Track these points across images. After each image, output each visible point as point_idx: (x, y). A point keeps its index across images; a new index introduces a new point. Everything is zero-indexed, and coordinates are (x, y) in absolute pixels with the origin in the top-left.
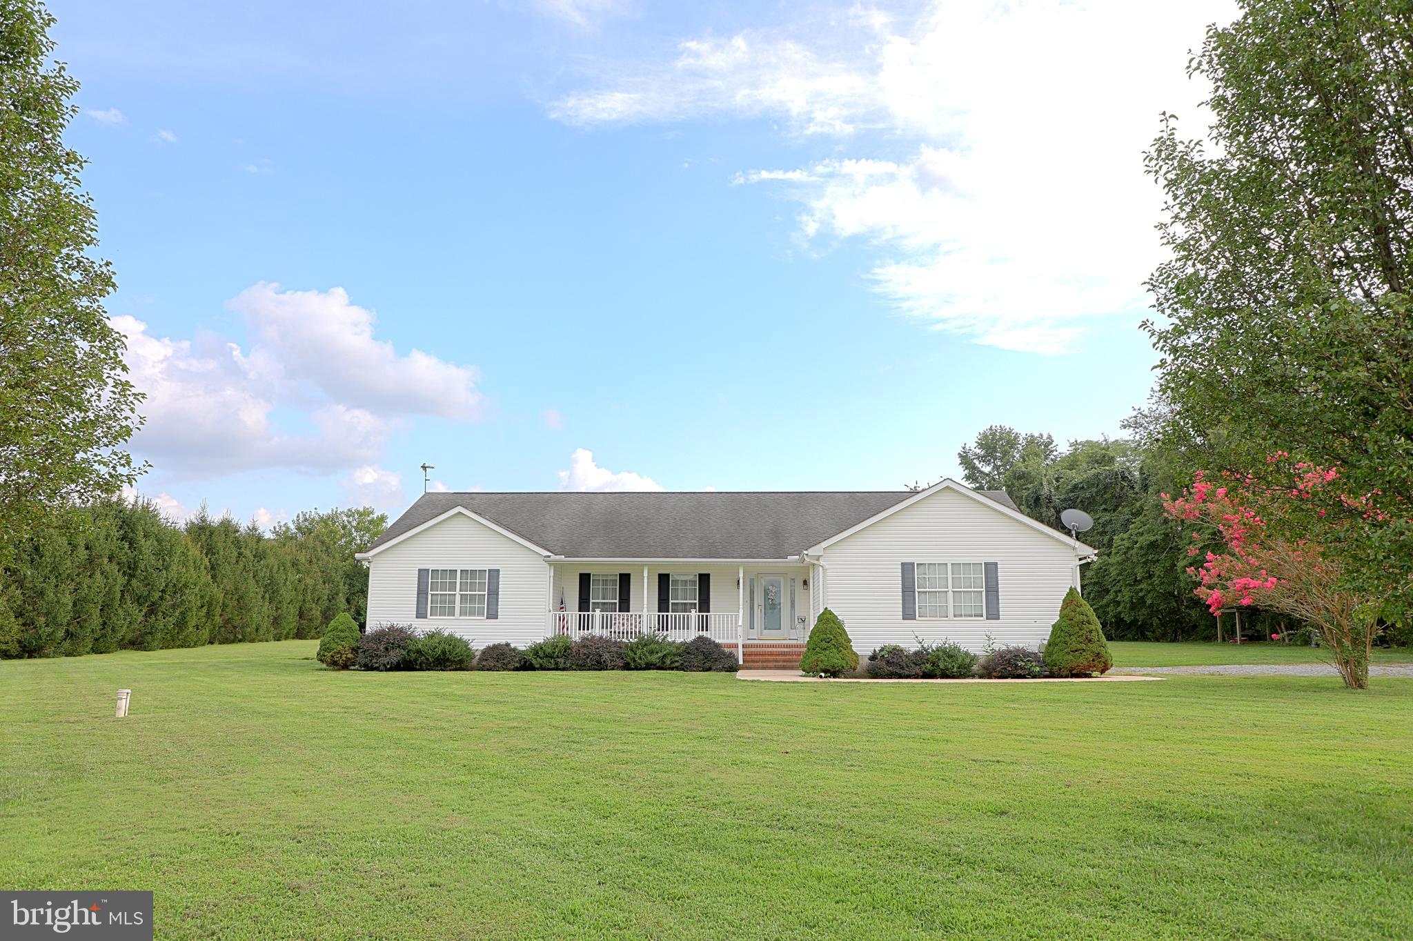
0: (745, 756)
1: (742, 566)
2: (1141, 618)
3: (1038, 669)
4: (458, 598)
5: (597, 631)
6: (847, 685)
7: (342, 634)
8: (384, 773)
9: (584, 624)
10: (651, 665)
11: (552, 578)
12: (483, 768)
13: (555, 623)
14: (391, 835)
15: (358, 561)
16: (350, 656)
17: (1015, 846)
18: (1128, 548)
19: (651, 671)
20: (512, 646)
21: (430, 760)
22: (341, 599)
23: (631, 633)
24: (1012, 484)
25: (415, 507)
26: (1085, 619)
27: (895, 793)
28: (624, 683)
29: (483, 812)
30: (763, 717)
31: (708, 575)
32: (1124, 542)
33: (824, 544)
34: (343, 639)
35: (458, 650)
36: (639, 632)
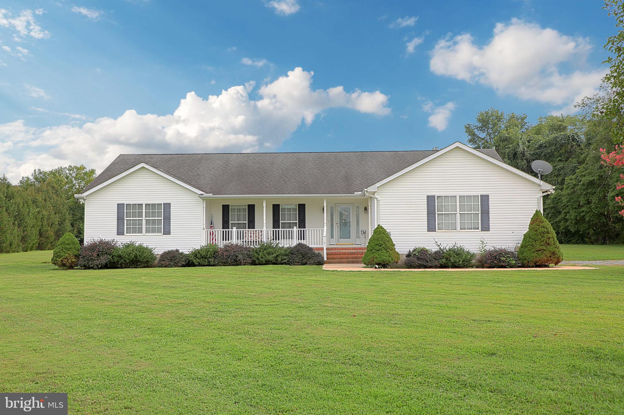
0: (328, 319)
1: (326, 199)
2: (582, 229)
3: (514, 262)
4: (144, 222)
5: (234, 241)
6: (392, 273)
7: (68, 246)
8: (96, 335)
9: (226, 237)
10: (269, 261)
11: (204, 208)
12: (161, 330)
13: (208, 236)
14: (100, 375)
15: (78, 199)
16: (74, 260)
17: (501, 376)
18: (575, 185)
19: (269, 266)
20: (180, 251)
21: (126, 326)
22: (68, 224)
23: (256, 242)
24: (499, 145)
25: (114, 164)
26: (546, 230)
27: (423, 342)
28: (252, 273)
29: (160, 358)
30: (339, 293)
31: (304, 205)
32: (572, 181)
33: (378, 185)
34: (69, 250)
35: (145, 255)
36: (261, 241)
